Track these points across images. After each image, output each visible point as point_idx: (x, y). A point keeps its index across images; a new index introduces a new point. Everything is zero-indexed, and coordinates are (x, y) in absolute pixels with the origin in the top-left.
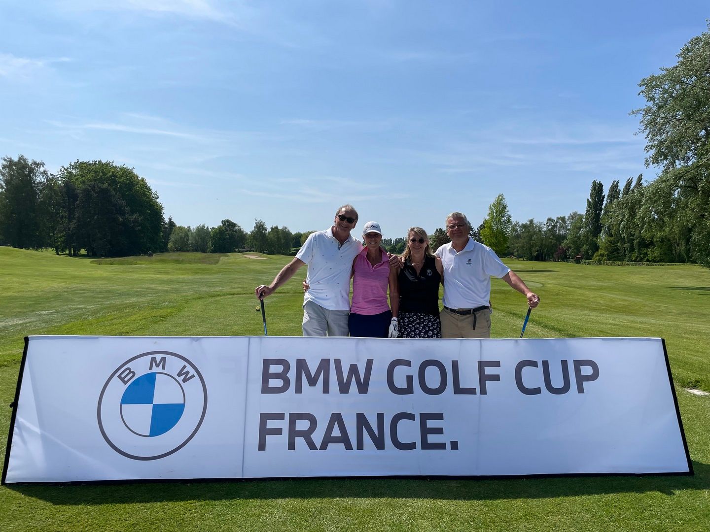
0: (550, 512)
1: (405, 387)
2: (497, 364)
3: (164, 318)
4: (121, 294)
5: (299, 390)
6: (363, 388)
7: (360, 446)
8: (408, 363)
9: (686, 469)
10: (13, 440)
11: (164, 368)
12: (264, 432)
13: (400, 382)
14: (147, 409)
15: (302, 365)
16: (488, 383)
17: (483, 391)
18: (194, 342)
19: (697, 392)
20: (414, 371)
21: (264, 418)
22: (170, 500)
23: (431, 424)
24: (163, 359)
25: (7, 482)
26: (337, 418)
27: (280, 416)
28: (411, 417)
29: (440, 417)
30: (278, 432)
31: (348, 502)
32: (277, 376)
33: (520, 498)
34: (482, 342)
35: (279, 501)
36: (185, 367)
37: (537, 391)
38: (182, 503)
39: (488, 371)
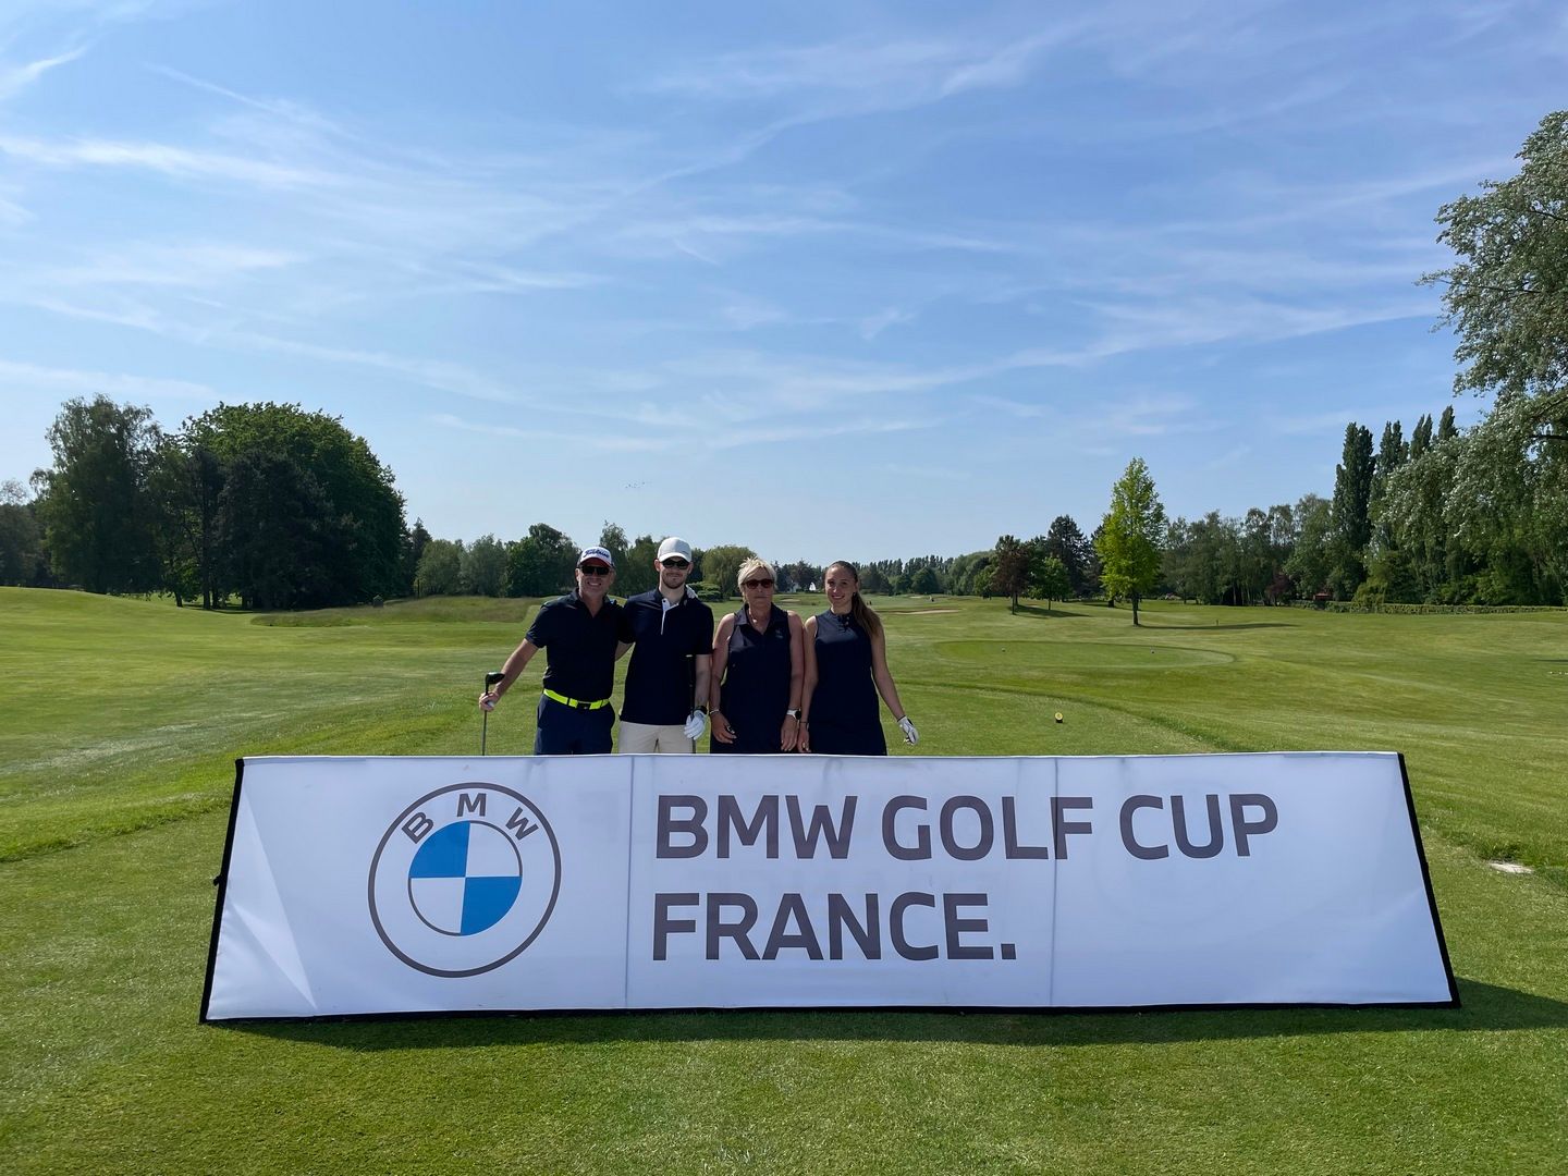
1: (916, 845)
2: (1086, 803)
5: (723, 852)
6: (839, 848)
7: (836, 953)
8: (921, 803)
9: (1448, 998)
10: (219, 944)
11: (482, 813)
12: (663, 927)
13: (907, 838)
14: (454, 888)
15: (728, 806)
16: (1070, 839)
17: (1061, 853)
18: (535, 766)
19: (1510, 868)
20: (932, 818)
21: (663, 901)
22: (503, 1043)
23: (964, 912)
24: (482, 798)
25: (211, 1016)
26: (792, 903)
27: (692, 899)
28: (927, 900)
29: (980, 899)
30: (688, 926)
31: (817, 1046)
32: (682, 826)
33: (1128, 1041)
34: (1059, 761)
35: (695, 1044)
36: (519, 811)
37: (1161, 852)
38: (524, 1048)
39: (1070, 815)
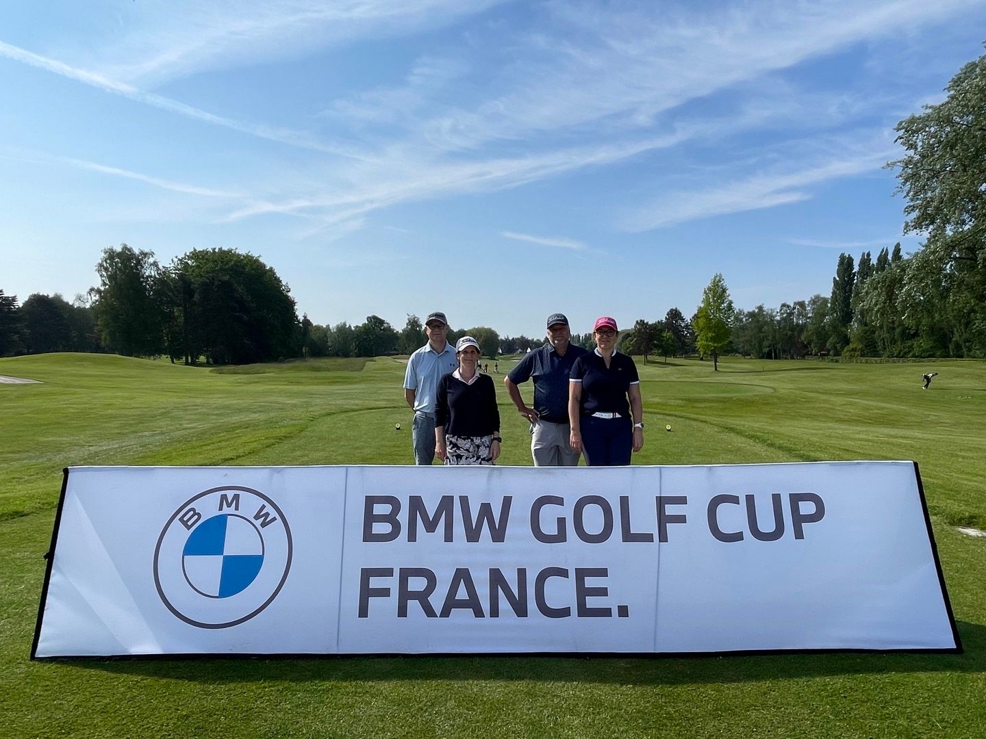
0: (750, 706)
1: (555, 532)
2: (682, 500)
3: (280, 439)
4: (240, 411)
5: (412, 537)
6: (498, 535)
7: (495, 612)
8: (559, 501)
9: (952, 645)
11: (237, 509)
12: (367, 593)
13: (549, 528)
15: (416, 504)
16: (670, 527)
17: (663, 537)
18: (276, 474)
19: (972, 532)
20: (568, 512)
21: (367, 574)
23: (590, 582)
24: (236, 497)
25: (37, 655)
26: (462, 575)
27: (388, 572)
28: (563, 573)
29: (602, 573)
30: (385, 592)
32: (383, 518)
34: (663, 469)
36: (264, 507)
37: (738, 537)
39: (670, 510)
